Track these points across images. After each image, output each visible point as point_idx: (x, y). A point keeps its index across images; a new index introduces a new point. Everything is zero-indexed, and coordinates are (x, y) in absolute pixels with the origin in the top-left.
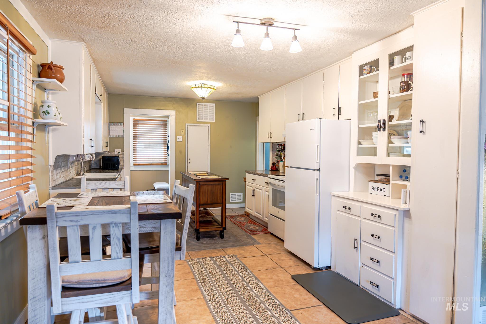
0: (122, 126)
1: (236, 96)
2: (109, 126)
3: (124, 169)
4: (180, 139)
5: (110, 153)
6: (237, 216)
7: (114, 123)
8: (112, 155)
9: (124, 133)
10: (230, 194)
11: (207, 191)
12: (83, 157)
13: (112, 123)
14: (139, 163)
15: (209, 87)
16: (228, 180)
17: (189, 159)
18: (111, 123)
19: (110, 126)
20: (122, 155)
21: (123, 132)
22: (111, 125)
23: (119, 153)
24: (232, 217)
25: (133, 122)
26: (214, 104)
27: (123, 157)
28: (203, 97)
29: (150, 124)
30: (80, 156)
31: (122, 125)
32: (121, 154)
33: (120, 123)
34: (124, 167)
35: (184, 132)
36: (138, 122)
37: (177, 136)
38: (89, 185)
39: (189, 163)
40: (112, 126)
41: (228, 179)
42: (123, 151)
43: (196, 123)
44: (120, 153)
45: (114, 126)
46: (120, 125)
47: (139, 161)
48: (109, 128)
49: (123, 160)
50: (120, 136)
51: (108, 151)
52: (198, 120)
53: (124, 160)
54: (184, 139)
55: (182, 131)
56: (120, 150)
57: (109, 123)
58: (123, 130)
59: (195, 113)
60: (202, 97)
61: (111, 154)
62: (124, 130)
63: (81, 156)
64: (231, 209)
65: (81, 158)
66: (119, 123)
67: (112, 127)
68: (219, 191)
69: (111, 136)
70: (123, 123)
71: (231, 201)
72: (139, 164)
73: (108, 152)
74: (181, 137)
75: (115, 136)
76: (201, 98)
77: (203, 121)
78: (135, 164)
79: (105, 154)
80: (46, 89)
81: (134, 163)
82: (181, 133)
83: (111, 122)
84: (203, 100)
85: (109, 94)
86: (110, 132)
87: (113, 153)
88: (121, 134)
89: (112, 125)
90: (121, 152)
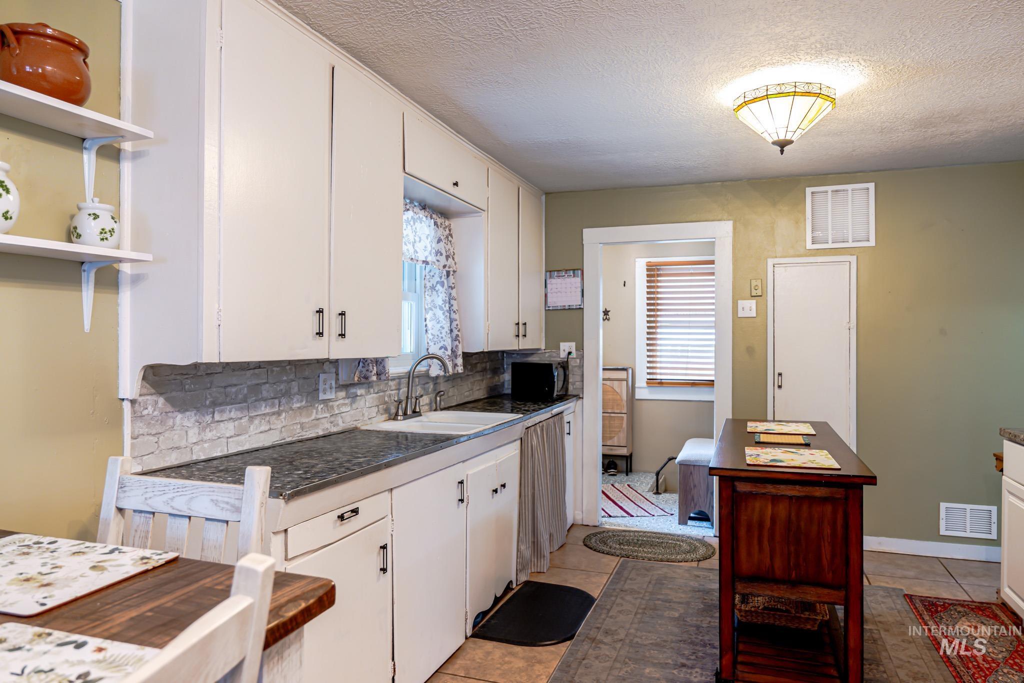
0: (579, 279)
1: (951, 134)
2: (545, 280)
3: (583, 398)
4: (748, 307)
5: (547, 355)
6: (960, 609)
7: (558, 271)
8: (552, 359)
9: (583, 296)
10: (941, 504)
11: (768, 522)
12: (381, 368)
13: (553, 273)
14: (661, 380)
15: (797, 90)
16: (875, 484)
17: (780, 374)
18: (550, 271)
19: (548, 282)
20: (578, 361)
21: (580, 294)
22: (551, 277)
23: (570, 353)
24: (936, 606)
25: (648, 270)
26: (871, 186)
27: (581, 364)
28: (782, 137)
29: (692, 273)
30: (368, 364)
31: (578, 277)
32: (575, 357)
33: (574, 270)
34: (583, 394)
35: (760, 285)
36: (658, 270)
37: (739, 302)
38: (127, 494)
39: (780, 387)
40: (553, 281)
41: (872, 480)
42: (580, 348)
43: (806, 255)
44: (574, 355)
45: (559, 281)
46: (574, 276)
47: (661, 374)
48: (546, 287)
49: (579, 372)
50: (572, 307)
51: (544, 348)
52: (809, 246)
53: (583, 375)
54: (762, 311)
55: (754, 283)
56: (573, 344)
57: (546, 271)
58: (580, 290)
59: (799, 223)
60: (776, 139)
61: (550, 356)
62: (583, 291)
63: (371, 365)
64: (942, 560)
65: (371, 372)
66: (570, 270)
67: (556, 283)
68: (827, 531)
69: (551, 308)
70: (580, 269)
71: (943, 532)
72: (661, 383)
73: (544, 351)
74: (753, 303)
75: (559, 308)
76: (774, 143)
77: (830, 245)
78: (653, 383)
79: (535, 355)
80: (84, 140)
81: (648, 379)
82: (753, 289)
83: (552, 271)
84: (782, 152)
85: (547, 194)
86: (549, 295)
87: (554, 355)
88: (575, 301)
89: (554, 279)
90: (576, 350)
